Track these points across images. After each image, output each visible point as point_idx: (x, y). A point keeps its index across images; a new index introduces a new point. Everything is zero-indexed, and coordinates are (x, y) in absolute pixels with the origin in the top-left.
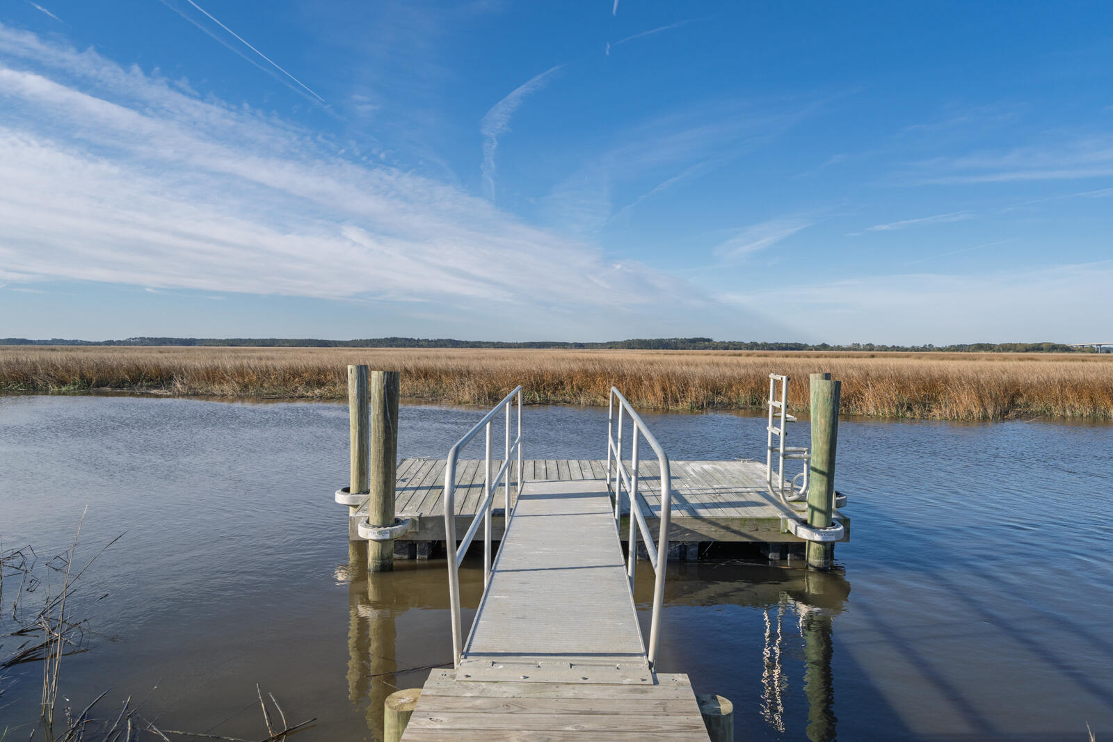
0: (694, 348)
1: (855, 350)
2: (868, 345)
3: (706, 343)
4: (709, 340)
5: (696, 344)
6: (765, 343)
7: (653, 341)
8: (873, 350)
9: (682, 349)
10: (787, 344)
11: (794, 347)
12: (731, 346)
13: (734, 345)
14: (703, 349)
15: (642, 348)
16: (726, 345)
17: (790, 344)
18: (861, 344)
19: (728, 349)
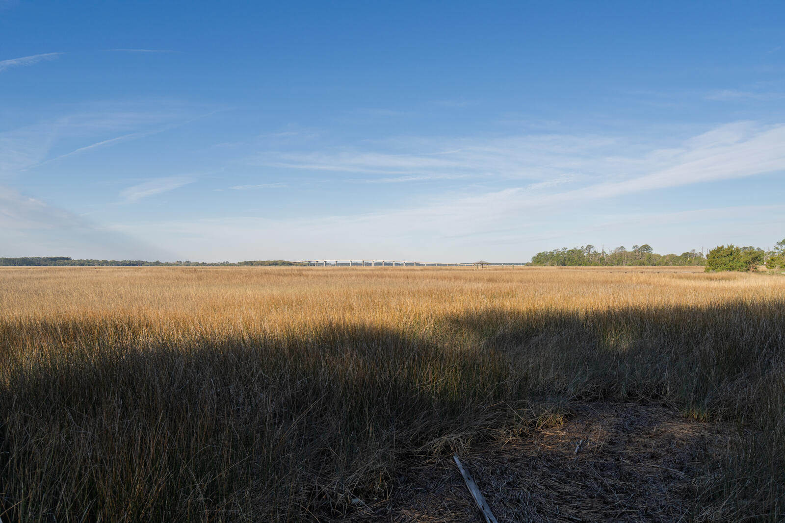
0: (55, 265)
1: (177, 265)
2: (187, 262)
3: (65, 261)
4: (68, 259)
5: (57, 262)
6: (113, 261)
7: (18, 259)
8: (189, 265)
9: (44, 265)
10: (130, 261)
11: (135, 264)
12: (86, 263)
13: (89, 262)
14: (63, 265)
15: (7, 265)
16: (82, 262)
17: (133, 261)
18: (182, 262)
19: (83, 265)
